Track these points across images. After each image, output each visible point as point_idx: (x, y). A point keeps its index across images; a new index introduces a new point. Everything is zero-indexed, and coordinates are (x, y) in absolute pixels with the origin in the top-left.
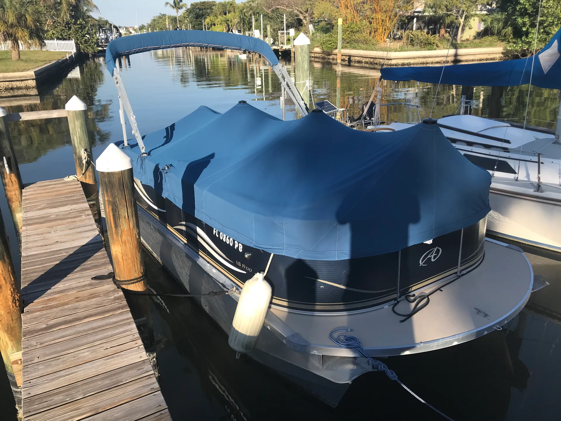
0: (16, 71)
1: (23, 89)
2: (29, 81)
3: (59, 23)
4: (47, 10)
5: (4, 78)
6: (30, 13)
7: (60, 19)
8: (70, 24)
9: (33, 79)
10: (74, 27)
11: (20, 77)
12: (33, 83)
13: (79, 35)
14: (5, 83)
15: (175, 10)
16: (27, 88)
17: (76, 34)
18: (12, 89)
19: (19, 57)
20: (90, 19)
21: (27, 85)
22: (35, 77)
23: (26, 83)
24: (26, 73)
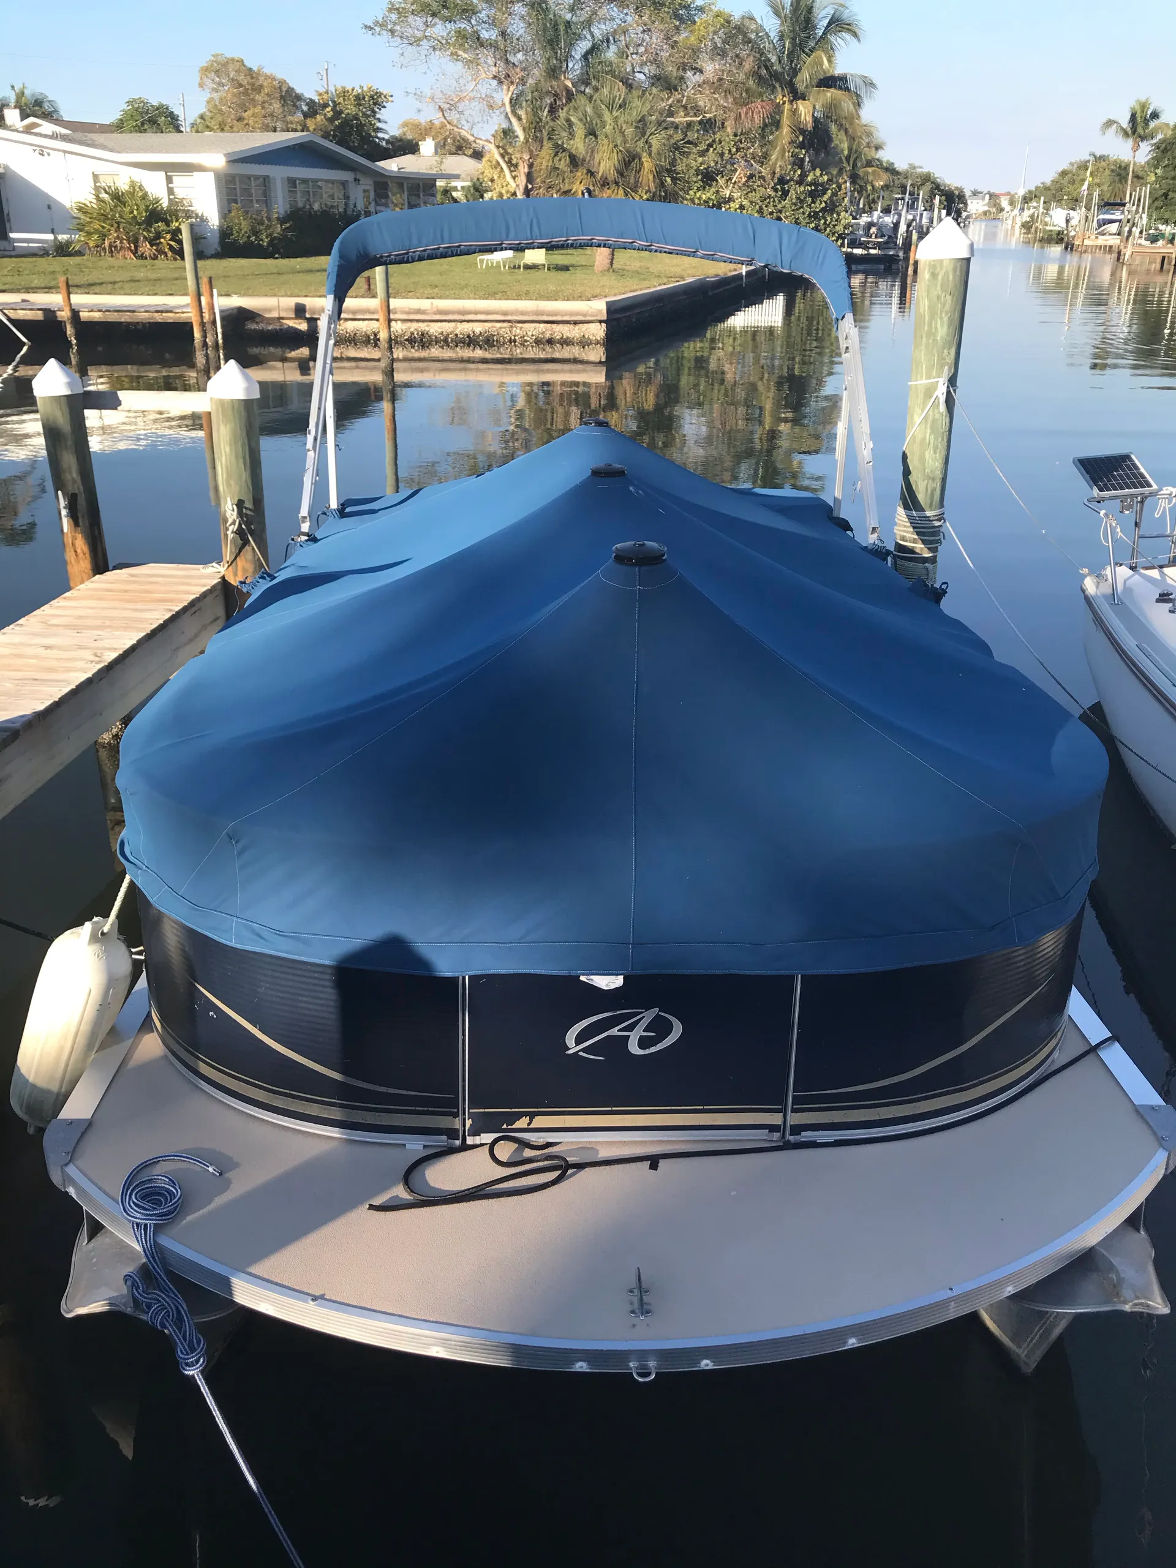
0: (574, 299)
1: (573, 344)
2: (592, 325)
3: (763, 178)
4: (741, 143)
5: (537, 313)
6: (654, 150)
7: (765, 169)
8: (788, 182)
9: (601, 322)
10: (795, 190)
11: (571, 314)
12: (598, 331)
13: (804, 213)
14: (537, 325)
15: (1130, 142)
16: (584, 343)
17: (797, 209)
18: (550, 342)
19: (612, 263)
20: (870, 170)
21: (584, 336)
22: (606, 315)
23: (583, 330)
24: (587, 305)
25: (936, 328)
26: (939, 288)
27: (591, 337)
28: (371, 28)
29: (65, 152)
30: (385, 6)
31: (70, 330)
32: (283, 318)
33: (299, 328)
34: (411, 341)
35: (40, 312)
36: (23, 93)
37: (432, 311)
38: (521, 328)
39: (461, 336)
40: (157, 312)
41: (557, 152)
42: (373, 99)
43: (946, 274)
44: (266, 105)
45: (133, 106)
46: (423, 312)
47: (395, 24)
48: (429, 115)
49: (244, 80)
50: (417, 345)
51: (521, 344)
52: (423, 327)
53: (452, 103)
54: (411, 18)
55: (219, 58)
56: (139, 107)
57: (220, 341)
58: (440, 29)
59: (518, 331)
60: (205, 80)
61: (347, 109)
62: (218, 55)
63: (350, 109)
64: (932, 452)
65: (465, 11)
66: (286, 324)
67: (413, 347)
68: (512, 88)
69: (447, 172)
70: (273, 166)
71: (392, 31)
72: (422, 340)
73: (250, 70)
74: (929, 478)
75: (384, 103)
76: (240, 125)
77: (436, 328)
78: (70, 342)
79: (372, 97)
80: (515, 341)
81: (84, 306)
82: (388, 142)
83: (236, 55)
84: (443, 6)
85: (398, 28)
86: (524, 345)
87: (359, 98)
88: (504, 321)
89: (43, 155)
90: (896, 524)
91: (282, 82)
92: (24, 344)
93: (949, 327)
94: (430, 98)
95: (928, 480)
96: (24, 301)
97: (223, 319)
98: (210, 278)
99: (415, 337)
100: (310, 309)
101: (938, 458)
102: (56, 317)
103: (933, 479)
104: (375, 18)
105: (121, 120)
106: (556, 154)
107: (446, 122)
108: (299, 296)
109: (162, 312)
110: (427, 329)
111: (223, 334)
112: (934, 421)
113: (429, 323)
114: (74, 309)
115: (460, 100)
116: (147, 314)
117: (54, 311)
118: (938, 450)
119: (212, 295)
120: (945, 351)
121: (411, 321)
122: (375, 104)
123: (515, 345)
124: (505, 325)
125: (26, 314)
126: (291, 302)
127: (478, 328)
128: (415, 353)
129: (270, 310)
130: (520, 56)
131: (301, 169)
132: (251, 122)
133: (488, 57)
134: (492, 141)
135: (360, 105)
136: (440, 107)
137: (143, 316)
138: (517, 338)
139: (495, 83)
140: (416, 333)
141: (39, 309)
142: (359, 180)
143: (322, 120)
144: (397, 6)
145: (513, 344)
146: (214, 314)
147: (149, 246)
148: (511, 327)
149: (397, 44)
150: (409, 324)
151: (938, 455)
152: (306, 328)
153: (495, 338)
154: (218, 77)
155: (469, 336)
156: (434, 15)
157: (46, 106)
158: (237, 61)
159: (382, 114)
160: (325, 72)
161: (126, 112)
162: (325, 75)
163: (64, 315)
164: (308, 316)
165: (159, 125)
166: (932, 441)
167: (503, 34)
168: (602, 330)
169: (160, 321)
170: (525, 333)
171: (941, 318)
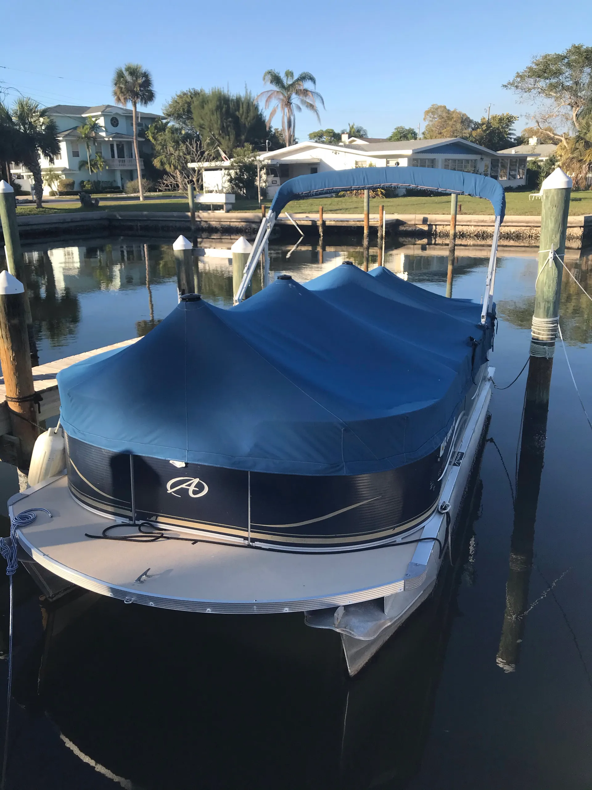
2: (576, 229)
9: (580, 227)
12: (578, 232)
21: (570, 234)
22: (584, 223)
23: (570, 231)
24: (573, 218)
25: (548, 224)
26: (549, 204)
27: (574, 235)
28: (506, 86)
29: (345, 152)
30: (515, 75)
31: (321, 230)
32: (417, 224)
33: (424, 229)
34: (477, 236)
35: (311, 222)
36: (353, 127)
37: (490, 221)
38: (536, 230)
39: (504, 234)
40: (358, 221)
41: (579, 140)
42: (508, 119)
43: (553, 196)
44: (454, 126)
45: (397, 130)
46: (485, 222)
47: (519, 83)
48: (533, 125)
49: (444, 115)
50: (480, 238)
51: (535, 238)
52: (484, 229)
53: (545, 118)
54: (527, 79)
55: (435, 106)
56: (400, 130)
57: (384, 234)
58: (542, 83)
59: (534, 231)
60: (427, 116)
61: (494, 125)
62: (434, 105)
63: (495, 125)
64: (547, 288)
65: (555, 73)
66: (418, 227)
67: (478, 239)
68: (577, 109)
69: (537, 153)
70: (439, 154)
71: (517, 87)
72: (483, 235)
73: (449, 110)
74: (546, 301)
75: (514, 121)
76: (440, 136)
77: (491, 230)
78: (320, 235)
79: (508, 118)
80: (532, 237)
81: (328, 219)
82: (515, 139)
83: (442, 105)
84: (544, 72)
85: (520, 85)
86: (536, 239)
87: (501, 120)
88: (527, 226)
89: (336, 154)
90: (532, 325)
91: (464, 115)
92: (301, 236)
93: (555, 224)
94: (533, 117)
95: (545, 302)
96: (307, 217)
97: (386, 224)
98: (383, 206)
99: (480, 234)
100: (430, 220)
101: (551, 291)
102: (316, 224)
103: (548, 302)
104: (509, 81)
105: (391, 137)
106: (578, 141)
107: (539, 128)
108: (426, 214)
109: (360, 221)
110: (486, 230)
111: (386, 231)
112: (548, 271)
113: (488, 227)
114: (323, 219)
115: (550, 117)
116: (353, 222)
117: (316, 221)
118: (551, 287)
119: (383, 214)
120: (553, 236)
121: (479, 226)
122: (509, 122)
123: (532, 239)
124: (528, 228)
125: (304, 223)
126: (421, 217)
127: (513, 230)
128: (480, 242)
129: (411, 221)
130: (583, 92)
131: (455, 155)
132: (445, 134)
133: (567, 95)
134: (564, 136)
135: (501, 123)
136: (537, 121)
137: (352, 223)
138: (533, 235)
139: (569, 107)
140: (480, 232)
141: (310, 221)
142: (483, 159)
143: (480, 131)
144: (521, 74)
145: (531, 238)
146: (383, 222)
147: (372, 192)
148: (531, 229)
149: (518, 93)
150: (477, 227)
151: (551, 290)
152: (427, 229)
153: (521, 235)
154: (433, 115)
155: (507, 234)
156: (539, 77)
157: (362, 133)
158: (443, 107)
159: (514, 126)
160: (488, 108)
161: (394, 133)
162: (488, 110)
163: (319, 223)
164: (428, 223)
165: (408, 138)
166: (547, 282)
167: (577, 83)
168: (581, 231)
169: (359, 225)
170: (538, 232)
171: (551, 219)
